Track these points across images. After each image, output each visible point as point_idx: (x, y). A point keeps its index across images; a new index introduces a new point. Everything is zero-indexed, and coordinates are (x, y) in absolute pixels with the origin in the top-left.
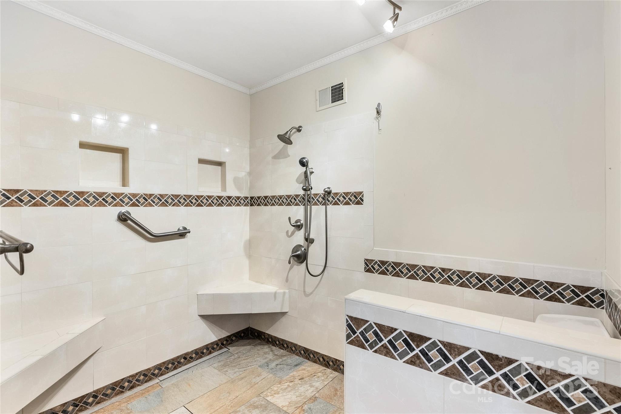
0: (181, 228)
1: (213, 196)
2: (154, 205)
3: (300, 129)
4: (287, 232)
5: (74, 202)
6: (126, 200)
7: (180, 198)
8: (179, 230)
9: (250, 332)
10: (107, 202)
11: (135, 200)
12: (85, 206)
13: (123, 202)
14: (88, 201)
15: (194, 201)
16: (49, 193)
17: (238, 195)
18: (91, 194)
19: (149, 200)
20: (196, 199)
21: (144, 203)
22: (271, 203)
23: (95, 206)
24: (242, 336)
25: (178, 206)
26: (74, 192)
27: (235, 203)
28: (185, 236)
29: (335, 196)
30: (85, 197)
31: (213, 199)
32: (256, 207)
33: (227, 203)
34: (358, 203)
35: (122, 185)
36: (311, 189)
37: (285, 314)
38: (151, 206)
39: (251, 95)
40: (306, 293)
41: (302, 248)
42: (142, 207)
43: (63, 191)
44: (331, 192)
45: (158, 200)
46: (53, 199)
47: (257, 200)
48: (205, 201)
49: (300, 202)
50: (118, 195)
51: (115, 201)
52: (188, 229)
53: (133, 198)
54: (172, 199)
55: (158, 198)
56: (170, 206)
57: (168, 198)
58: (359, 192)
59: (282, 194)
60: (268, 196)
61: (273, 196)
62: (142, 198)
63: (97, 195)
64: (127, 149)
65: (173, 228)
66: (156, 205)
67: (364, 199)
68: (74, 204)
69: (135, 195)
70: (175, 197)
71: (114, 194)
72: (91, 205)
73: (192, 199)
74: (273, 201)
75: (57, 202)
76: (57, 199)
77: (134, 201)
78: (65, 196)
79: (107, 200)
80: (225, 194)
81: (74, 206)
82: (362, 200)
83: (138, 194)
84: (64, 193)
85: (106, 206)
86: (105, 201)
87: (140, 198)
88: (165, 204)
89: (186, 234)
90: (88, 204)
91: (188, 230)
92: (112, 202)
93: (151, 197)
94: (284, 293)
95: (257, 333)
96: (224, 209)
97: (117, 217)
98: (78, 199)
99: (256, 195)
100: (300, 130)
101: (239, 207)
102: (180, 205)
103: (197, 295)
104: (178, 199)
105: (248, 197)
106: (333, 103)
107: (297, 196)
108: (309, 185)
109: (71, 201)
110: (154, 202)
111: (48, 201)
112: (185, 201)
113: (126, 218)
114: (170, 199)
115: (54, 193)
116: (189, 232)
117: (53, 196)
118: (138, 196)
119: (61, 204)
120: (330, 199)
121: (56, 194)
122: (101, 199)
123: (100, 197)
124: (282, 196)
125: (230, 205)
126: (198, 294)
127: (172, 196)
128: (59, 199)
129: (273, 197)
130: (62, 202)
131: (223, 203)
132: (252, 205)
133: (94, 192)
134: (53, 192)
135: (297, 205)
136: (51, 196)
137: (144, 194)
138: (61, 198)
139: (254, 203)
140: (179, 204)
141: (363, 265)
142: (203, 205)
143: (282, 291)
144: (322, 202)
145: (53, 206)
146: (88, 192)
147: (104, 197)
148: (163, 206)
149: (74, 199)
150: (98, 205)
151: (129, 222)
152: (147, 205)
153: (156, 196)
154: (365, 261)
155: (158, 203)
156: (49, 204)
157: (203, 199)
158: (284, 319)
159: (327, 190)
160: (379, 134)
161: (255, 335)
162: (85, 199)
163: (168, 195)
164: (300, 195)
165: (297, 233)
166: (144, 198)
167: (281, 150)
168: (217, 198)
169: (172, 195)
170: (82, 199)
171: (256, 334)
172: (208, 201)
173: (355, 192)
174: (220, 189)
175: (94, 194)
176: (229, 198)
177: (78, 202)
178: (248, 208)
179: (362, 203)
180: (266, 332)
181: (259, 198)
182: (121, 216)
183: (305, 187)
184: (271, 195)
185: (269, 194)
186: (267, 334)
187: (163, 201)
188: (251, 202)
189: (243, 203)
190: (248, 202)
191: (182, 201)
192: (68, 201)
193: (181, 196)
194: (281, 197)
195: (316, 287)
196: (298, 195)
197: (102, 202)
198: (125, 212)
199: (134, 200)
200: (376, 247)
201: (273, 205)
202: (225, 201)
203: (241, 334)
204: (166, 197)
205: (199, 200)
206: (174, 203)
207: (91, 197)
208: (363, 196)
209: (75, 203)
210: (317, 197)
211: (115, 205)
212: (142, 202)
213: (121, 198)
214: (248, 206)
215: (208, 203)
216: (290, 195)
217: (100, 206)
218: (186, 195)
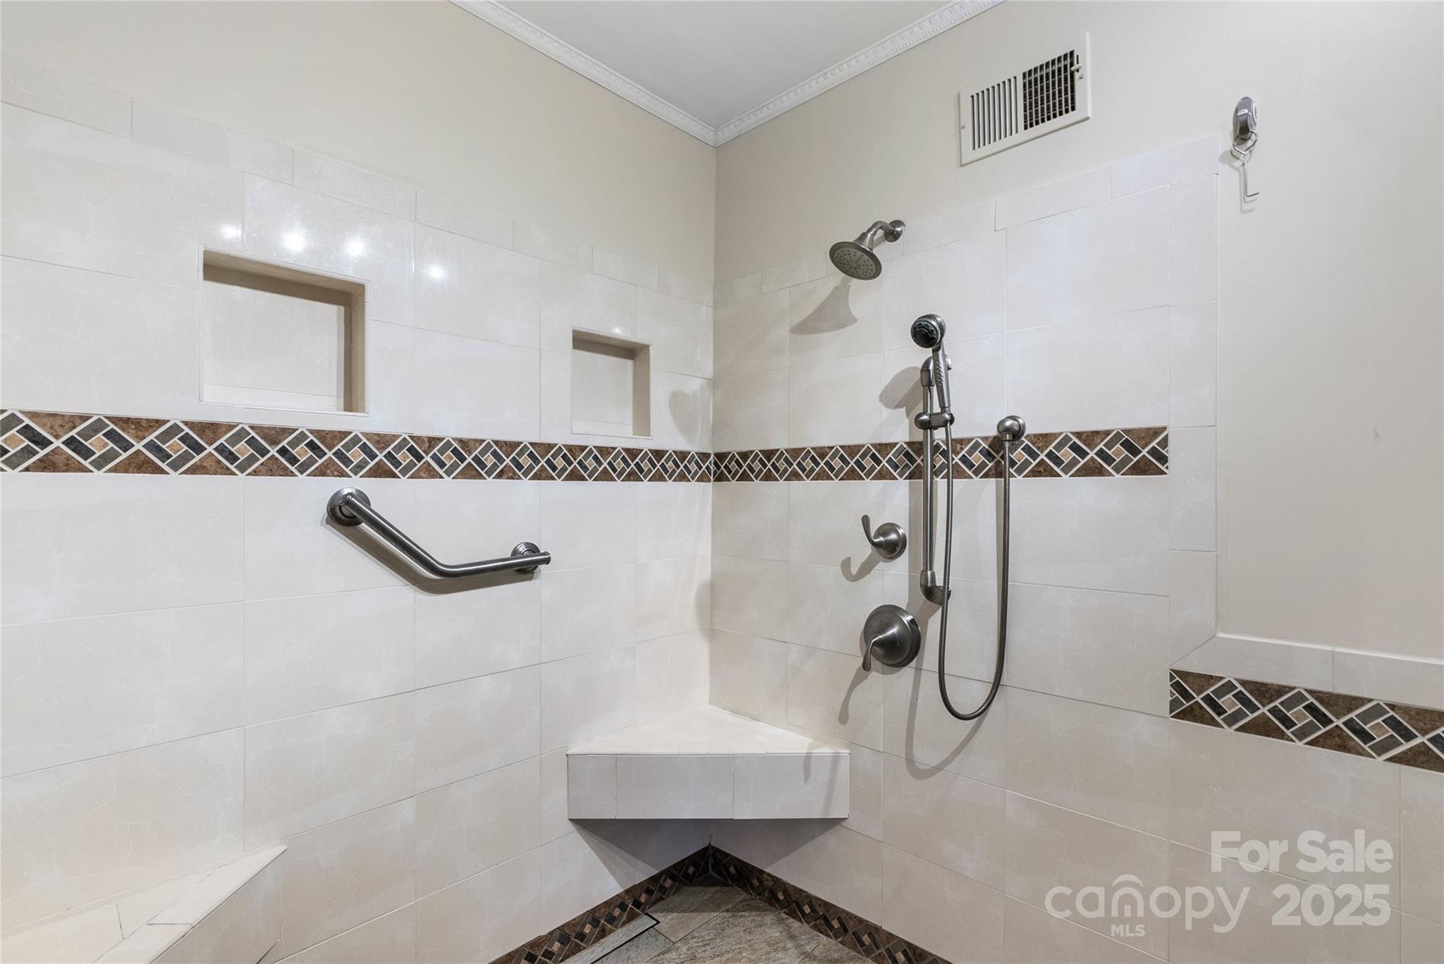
0: (522, 549)
1: (614, 449)
2: (441, 472)
3: (899, 229)
4: (846, 564)
5: (185, 458)
6: (356, 455)
7: (520, 454)
8: (515, 553)
9: (711, 861)
10: (293, 460)
11: (385, 456)
12: (221, 474)
13: (347, 462)
14: (232, 457)
15: (560, 462)
16: (98, 426)
17: (683, 446)
18: (242, 434)
19: (428, 458)
20: (564, 457)
21: (412, 465)
22: (786, 470)
23: (255, 473)
24: (689, 874)
25: (513, 479)
26: (186, 423)
27: (674, 471)
28: (532, 572)
29: (1040, 445)
30: (222, 440)
31: (615, 459)
32: (734, 484)
33: (652, 471)
34: (1142, 469)
35: (343, 406)
36: (951, 424)
37: (837, 824)
38: (433, 477)
39: (720, 149)
40: (917, 764)
41: (903, 615)
42: (404, 480)
43: (148, 420)
44: (1023, 433)
45: (455, 458)
46: (111, 445)
47: (737, 461)
48: (591, 463)
49: (896, 467)
50: (330, 437)
51: (320, 457)
52: (542, 551)
53: (378, 449)
54: (495, 454)
55: (455, 451)
56: (489, 476)
57: (483, 452)
58: (1148, 429)
59: (825, 443)
60: (778, 450)
61: (795, 450)
62: (405, 450)
63: (263, 438)
64: (361, 287)
65: (497, 549)
66: (448, 473)
67: (1171, 452)
68: (184, 465)
69: (382, 440)
70: (504, 449)
71: (317, 433)
72: (242, 468)
73: (554, 456)
74: (795, 465)
75: (125, 455)
76: (126, 446)
77: (381, 459)
78: (152, 437)
79: (293, 452)
80: (645, 444)
81: (185, 472)
82: (1163, 459)
83: (394, 436)
84: (151, 427)
85: (292, 474)
86: (287, 456)
87: (398, 448)
88: (474, 472)
89: (536, 567)
90: (232, 467)
91: (544, 554)
92: (310, 462)
93: (434, 448)
94: (836, 759)
95: (736, 868)
96: (645, 488)
97: (325, 511)
98: (199, 449)
99: (734, 446)
100: (897, 232)
101: (683, 483)
102: (520, 474)
103: (567, 755)
104: (514, 454)
105: (710, 454)
106: (1029, 129)
107: (884, 448)
108: (943, 408)
109: (175, 456)
110: (442, 465)
111: (94, 453)
112: (534, 462)
113: (355, 514)
114: (489, 453)
115: (116, 425)
116: (547, 561)
117: (111, 435)
118: (394, 441)
119: (140, 465)
120: (1019, 455)
121: (123, 430)
122: (273, 451)
123: (273, 443)
124: (828, 450)
125: (661, 479)
126: (570, 752)
127: (495, 447)
128: (133, 446)
129: (795, 452)
130: (142, 458)
131: (641, 471)
132: (720, 478)
133: (252, 427)
134: (113, 423)
135: (882, 475)
136: (104, 435)
137: (412, 438)
138: (138, 443)
139: (730, 472)
140: (518, 472)
141: (1165, 693)
142: (585, 475)
143: (826, 750)
144: (983, 465)
145: (110, 471)
146: (231, 427)
147: (284, 443)
148: (470, 478)
149: (186, 448)
150: (264, 471)
151: (364, 526)
152: (422, 474)
153: (448, 444)
154: (1172, 678)
155: (455, 466)
156: (99, 464)
157: (586, 458)
158: (829, 840)
159: (1012, 425)
160: (1243, 212)
161: (729, 874)
162: (221, 449)
163: (483, 441)
164: (896, 444)
165: (882, 566)
166: (411, 450)
167: (824, 305)
168: (624, 454)
169: (496, 442)
170: (210, 449)
171: (732, 870)
172: (600, 463)
173: (1127, 431)
174: (631, 428)
175: (253, 434)
176: (659, 454)
177: (198, 458)
178: (708, 487)
179: (1163, 468)
180: (767, 870)
181: (745, 455)
182: (340, 507)
183: (925, 417)
184: (787, 447)
185: (781, 443)
186: (768, 874)
187: (469, 459)
188: (719, 468)
189: (696, 472)
190: (708, 468)
191: (525, 461)
192: (164, 456)
193: (522, 445)
194: (822, 452)
195: (958, 751)
196: (886, 445)
197: (277, 459)
198: (351, 494)
199: (381, 456)
200: (1224, 631)
201: (795, 476)
202: (646, 465)
203: (687, 869)
204: (479, 449)
205: (575, 460)
206: (501, 467)
207: (243, 442)
208: (1164, 443)
209: (188, 461)
210: (962, 449)
211: (321, 472)
212: (404, 464)
213: (339, 447)
214: (709, 481)
215: (600, 469)
216: (855, 446)
217: (271, 473)
218: (535, 444)
